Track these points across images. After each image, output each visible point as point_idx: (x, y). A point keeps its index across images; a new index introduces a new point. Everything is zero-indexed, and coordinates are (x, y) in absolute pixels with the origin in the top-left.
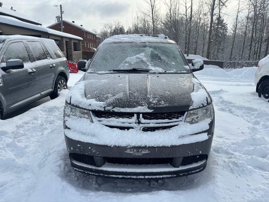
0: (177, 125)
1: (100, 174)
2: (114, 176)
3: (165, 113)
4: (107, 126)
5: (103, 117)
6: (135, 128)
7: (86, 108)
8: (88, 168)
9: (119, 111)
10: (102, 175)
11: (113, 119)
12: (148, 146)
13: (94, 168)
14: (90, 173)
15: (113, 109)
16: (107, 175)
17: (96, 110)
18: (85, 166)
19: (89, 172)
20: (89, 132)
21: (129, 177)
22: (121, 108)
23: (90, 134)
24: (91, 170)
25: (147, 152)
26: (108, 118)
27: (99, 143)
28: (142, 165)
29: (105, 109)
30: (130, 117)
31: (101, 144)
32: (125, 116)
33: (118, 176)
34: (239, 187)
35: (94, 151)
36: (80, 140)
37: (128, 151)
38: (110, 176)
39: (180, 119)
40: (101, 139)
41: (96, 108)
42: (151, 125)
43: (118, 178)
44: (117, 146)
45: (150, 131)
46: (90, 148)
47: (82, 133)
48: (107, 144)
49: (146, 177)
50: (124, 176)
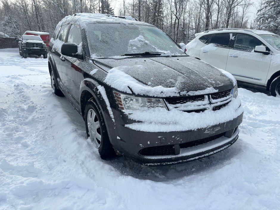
0: (230, 101)
1: (179, 161)
2: (192, 159)
3: (223, 92)
4: (185, 111)
5: (178, 103)
6: (208, 109)
7: (158, 96)
8: (167, 159)
9: (194, 95)
10: (181, 162)
11: (189, 103)
12: (221, 123)
13: (174, 156)
14: (169, 163)
15: (188, 94)
16: (185, 160)
17: (172, 96)
18: (163, 158)
19: (167, 163)
20: (170, 121)
21: (203, 156)
22: (194, 91)
23: (172, 122)
24: (170, 160)
25: (219, 128)
26: (183, 103)
27: (184, 130)
28: (208, 142)
29: (181, 94)
30: (203, 100)
31: (185, 130)
32: (198, 99)
33: (195, 158)
34: (260, 142)
35: (178, 139)
36: (161, 131)
37: (206, 132)
38: (189, 160)
39: (231, 95)
40: (184, 125)
41: (171, 94)
42: (219, 104)
43: (195, 159)
44: (200, 128)
45: (217, 109)
46: (173, 137)
47: (161, 123)
48: (191, 128)
49: (215, 152)
50: (200, 157)
